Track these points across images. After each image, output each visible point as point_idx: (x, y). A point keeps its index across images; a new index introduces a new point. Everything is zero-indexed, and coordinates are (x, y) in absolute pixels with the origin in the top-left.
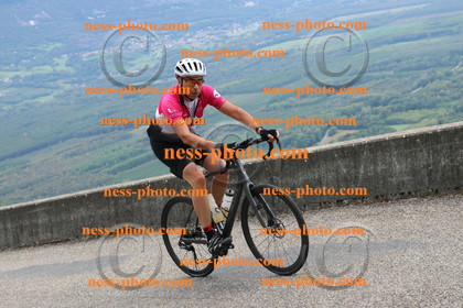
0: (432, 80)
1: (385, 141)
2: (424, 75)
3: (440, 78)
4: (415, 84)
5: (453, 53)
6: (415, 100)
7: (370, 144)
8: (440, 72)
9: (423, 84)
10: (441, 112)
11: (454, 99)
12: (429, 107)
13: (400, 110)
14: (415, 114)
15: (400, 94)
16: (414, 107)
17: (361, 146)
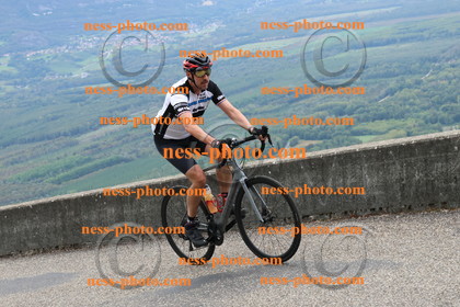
0: (401, 88)
1: (355, 152)
2: (392, 83)
3: (410, 87)
4: (383, 92)
5: (424, 60)
6: (383, 110)
7: (339, 156)
8: (409, 80)
9: (391, 92)
10: (410, 122)
11: (424, 109)
12: (397, 118)
13: (367, 120)
14: (382, 125)
15: (366, 103)
16: (382, 117)
17: (329, 158)
